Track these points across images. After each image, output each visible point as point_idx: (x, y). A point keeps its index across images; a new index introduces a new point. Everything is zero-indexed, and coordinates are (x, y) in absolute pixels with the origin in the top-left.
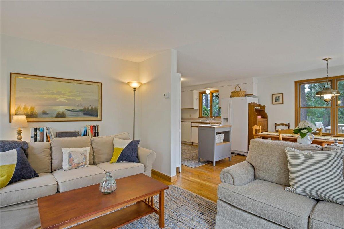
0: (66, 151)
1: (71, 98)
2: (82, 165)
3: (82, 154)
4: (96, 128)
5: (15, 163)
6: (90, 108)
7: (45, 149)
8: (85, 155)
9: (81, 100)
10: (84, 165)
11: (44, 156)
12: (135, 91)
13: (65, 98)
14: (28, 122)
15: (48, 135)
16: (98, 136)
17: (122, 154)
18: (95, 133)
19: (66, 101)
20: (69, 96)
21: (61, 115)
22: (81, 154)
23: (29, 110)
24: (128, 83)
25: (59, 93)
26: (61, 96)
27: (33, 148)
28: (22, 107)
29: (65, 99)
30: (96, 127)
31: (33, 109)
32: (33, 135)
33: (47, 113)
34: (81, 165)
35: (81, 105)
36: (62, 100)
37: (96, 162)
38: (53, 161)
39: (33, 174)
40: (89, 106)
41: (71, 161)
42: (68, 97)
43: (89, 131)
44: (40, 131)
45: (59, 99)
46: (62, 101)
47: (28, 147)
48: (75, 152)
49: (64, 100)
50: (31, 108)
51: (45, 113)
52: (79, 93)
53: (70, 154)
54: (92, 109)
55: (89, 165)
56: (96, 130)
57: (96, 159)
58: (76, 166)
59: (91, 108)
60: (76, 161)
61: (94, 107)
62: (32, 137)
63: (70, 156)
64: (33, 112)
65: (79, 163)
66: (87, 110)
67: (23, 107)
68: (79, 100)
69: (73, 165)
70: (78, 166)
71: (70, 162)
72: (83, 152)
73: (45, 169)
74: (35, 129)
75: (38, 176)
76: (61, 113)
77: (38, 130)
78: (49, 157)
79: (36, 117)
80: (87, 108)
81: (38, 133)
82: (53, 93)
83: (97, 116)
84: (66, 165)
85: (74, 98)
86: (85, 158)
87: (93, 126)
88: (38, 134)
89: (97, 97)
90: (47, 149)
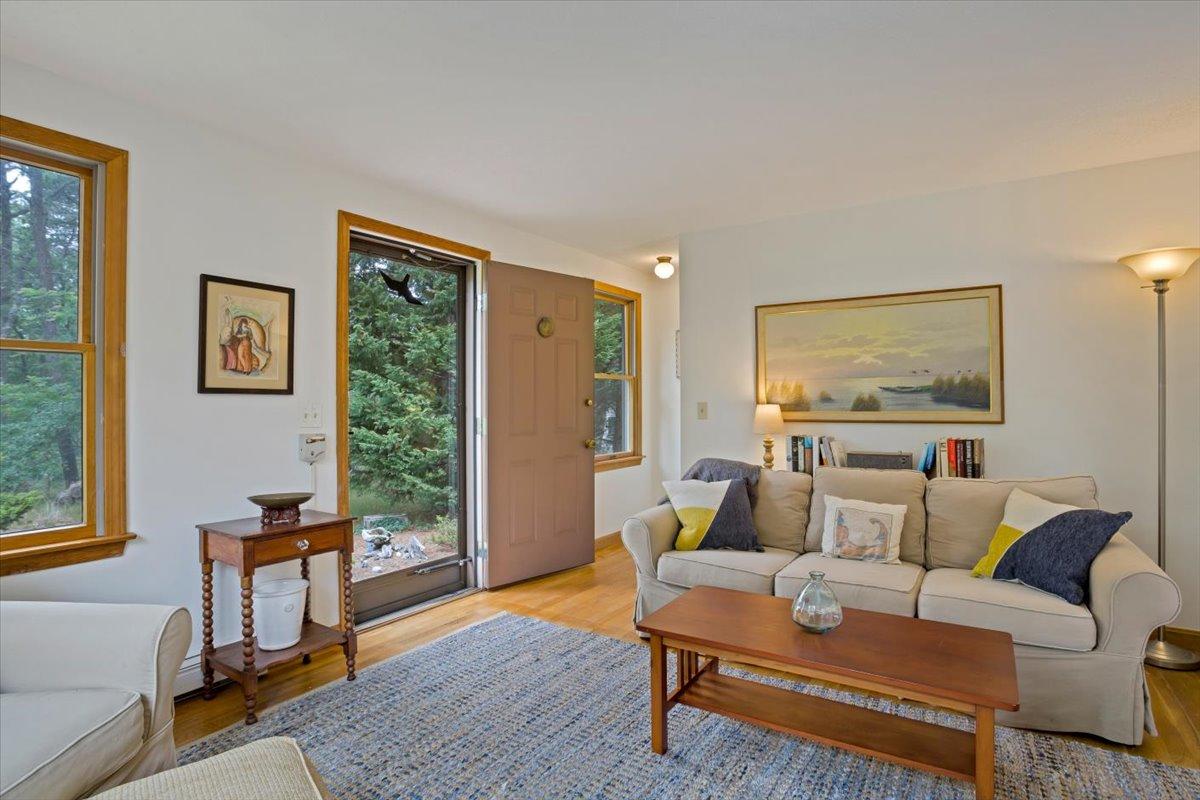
0: (832, 504)
1: (893, 351)
2: (871, 556)
3: (873, 523)
4: (969, 447)
5: (717, 508)
6: (957, 380)
7: (795, 490)
8: (882, 526)
9: (926, 355)
10: (878, 557)
11: (790, 507)
12: (1161, 292)
13: (877, 354)
14: (785, 421)
15: (824, 457)
16: (974, 476)
17: (1012, 553)
18: (964, 465)
19: (880, 363)
20: (886, 346)
21: (866, 404)
22: (873, 521)
23: (791, 390)
24: (1120, 260)
25: (860, 342)
26: (866, 348)
27: (769, 484)
28: (779, 384)
29: (876, 357)
30: (968, 443)
31: (799, 388)
32: (791, 454)
33: (830, 399)
34: (868, 552)
35: (927, 371)
36: (868, 359)
37: (933, 561)
38: (810, 526)
39: (750, 542)
40: (955, 372)
41: (842, 534)
42: (884, 351)
43: (943, 459)
44: (803, 444)
45: (858, 357)
46: (868, 362)
47: (757, 481)
48: (856, 511)
49: (875, 361)
50: (796, 388)
51: (826, 399)
52: (916, 333)
53: (841, 514)
54: (966, 384)
55: (898, 561)
56: (969, 456)
57: (932, 549)
58: (853, 553)
59: (963, 379)
60: (855, 537)
61: (971, 377)
62: (788, 460)
63: (840, 519)
64: (801, 397)
65: (864, 548)
66: (945, 387)
67: (781, 383)
68: (920, 355)
69: (845, 548)
70: (859, 555)
71: (838, 536)
72: (879, 518)
73: (786, 539)
74: (795, 439)
75: (760, 551)
76: (866, 397)
77: (799, 443)
78: (803, 514)
79: (808, 410)
80: (945, 378)
81: (801, 449)
82: (844, 344)
83: (986, 406)
84: (828, 544)
85: (901, 349)
86: (883, 535)
87: (957, 442)
88: (800, 451)
89: (985, 340)
90: (800, 491)
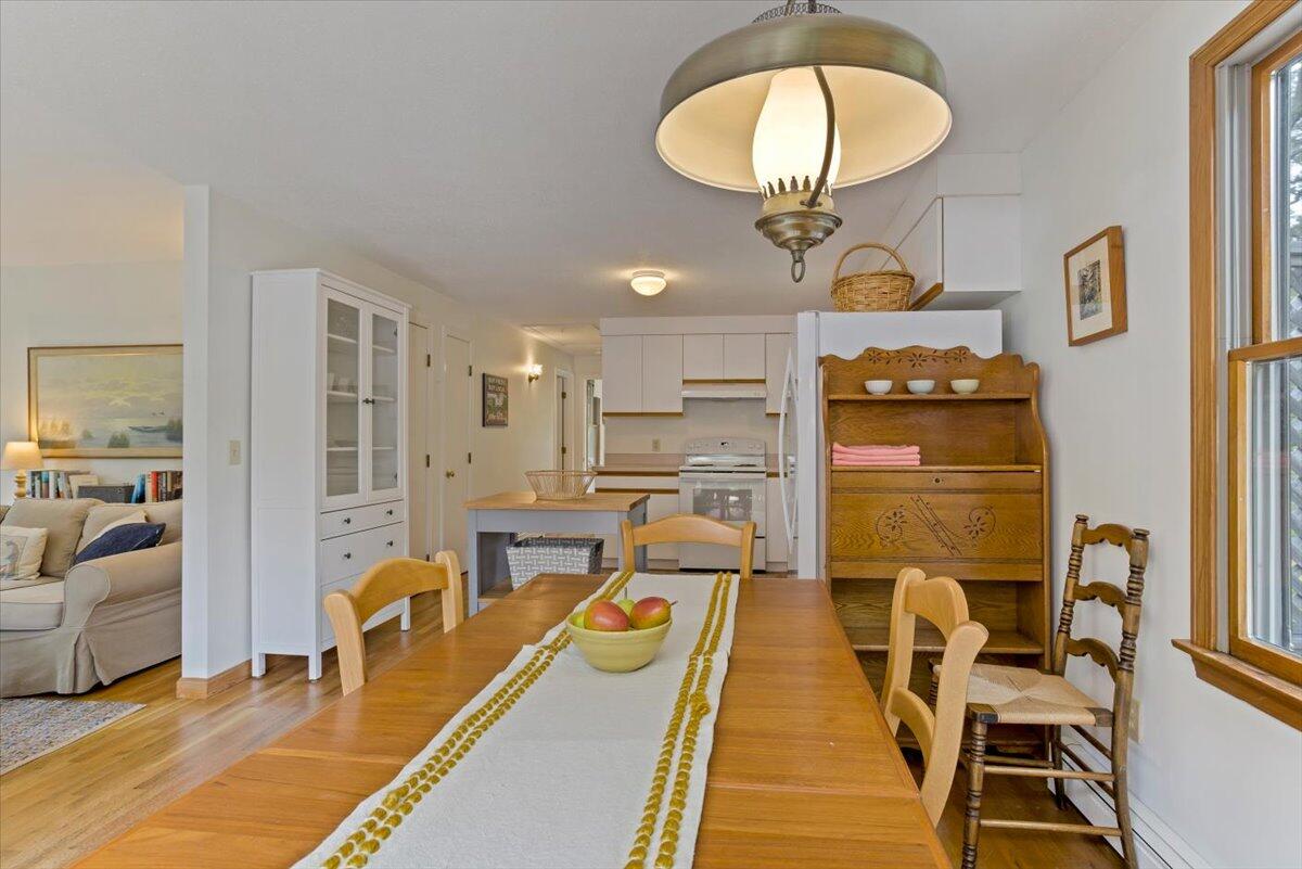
1: (139, 395)
4: (164, 478)
9: (161, 399)
13: (127, 398)
14: (38, 456)
15: (61, 490)
18: (161, 493)
19: (130, 405)
20: (133, 391)
21: (119, 442)
22: (9, 543)
23: (59, 428)
25: (114, 386)
26: (119, 392)
28: (49, 422)
29: (125, 400)
30: (177, 475)
31: (66, 426)
32: (30, 488)
33: (92, 437)
35: (163, 414)
36: (120, 401)
42: (132, 395)
43: (148, 488)
44: (40, 478)
45: (113, 400)
46: (121, 405)
49: (126, 403)
51: (87, 438)
52: (155, 380)
66: (175, 427)
68: (158, 399)
72: (15, 541)
74: (34, 474)
76: (120, 436)
77: (36, 478)
79: (74, 447)
80: (175, 420)
82: (103, 387)
85: (145, 394)
86: (14, 557)
87: (158, 474)
88: (37, 485)
